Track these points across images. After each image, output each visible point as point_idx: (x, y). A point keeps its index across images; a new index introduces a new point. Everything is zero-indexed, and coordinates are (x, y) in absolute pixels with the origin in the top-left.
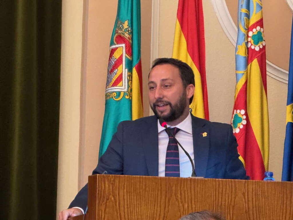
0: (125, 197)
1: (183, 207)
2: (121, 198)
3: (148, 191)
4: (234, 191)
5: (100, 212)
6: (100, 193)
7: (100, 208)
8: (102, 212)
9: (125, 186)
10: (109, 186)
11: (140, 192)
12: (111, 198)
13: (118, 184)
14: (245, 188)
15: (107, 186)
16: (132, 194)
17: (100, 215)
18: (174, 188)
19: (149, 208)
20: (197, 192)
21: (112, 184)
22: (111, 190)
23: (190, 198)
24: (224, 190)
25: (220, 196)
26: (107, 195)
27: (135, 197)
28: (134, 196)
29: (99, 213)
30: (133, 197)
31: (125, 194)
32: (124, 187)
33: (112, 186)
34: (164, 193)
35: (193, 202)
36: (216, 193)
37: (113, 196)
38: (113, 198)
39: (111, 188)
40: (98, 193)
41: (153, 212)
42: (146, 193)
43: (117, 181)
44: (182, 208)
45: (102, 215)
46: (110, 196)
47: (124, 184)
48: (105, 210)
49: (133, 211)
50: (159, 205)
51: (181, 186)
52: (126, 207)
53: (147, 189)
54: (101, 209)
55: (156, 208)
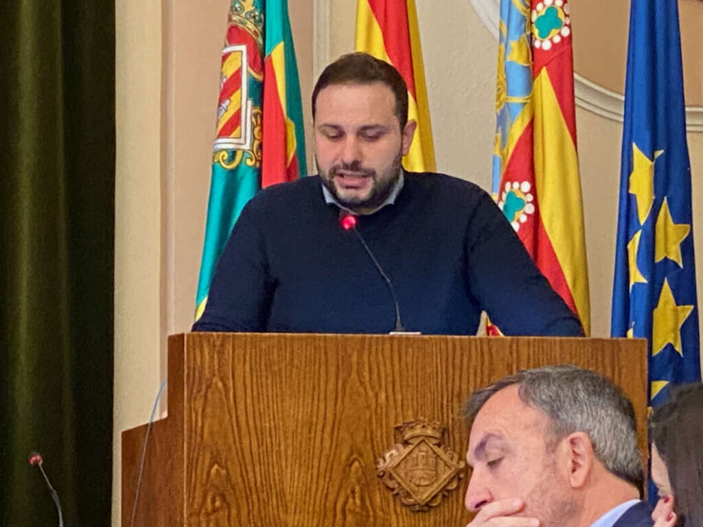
0: (248, 381)
1: (377, 401)
2: (240, 385)
3: (297, 367)
4: (487, 363)
5: (194, 415)
6: (191, 373)
7: (193, 407)
8: (197, 415)
9: (248, 357)
10: (212, 358)
11: (280, 370)
12: (216, 384)
13: (231, 351)
14: (511, 353)
15: (207, 357)
16: (264, 373)
17: (194, 419)
18: (354, 358)
19: (301, 404)
20: (407, 366)
21: (219, 352)
22: (216, 367)
23: (390, 379)
24: (465, 360)
25: (457, 373)
26: (208, 376)
27: (269, 381)
28: (267, 378)
29: (190, 416)
30: (264, 379)
31: (248, 375)
32: (245, 360)
33: (218, 356)
34: (332, 370)
35: (398, 388)
36: (447, 368)
37: (222, 380)
38: (220, 385)
39: (216, 361)
40: (188, 374)
41: (309, 411)
42: (294, 370)
43: (229, 347)
44: (374, 401)
45: (196, 420)
46: (215, 380)
47: (245, 353)
48: (204, 410)
49: (266, 410)
50: (322, 396)
51: (370, 353)
52: (249, 401)
53: (296, 362)
54: (195, 409)
55: (316, 402)
